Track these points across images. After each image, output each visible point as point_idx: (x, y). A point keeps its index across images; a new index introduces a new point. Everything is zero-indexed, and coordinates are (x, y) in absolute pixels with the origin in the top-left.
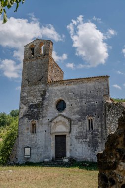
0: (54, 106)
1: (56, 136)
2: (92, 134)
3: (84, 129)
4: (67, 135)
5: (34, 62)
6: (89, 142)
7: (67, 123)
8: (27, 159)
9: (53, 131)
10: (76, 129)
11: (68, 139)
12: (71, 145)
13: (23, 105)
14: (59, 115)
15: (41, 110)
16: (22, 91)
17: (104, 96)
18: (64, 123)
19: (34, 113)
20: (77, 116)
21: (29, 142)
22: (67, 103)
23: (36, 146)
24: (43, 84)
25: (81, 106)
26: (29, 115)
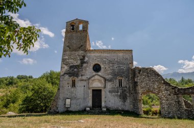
0: (91, 67)
1: (93, 90)
2: (122, 89)
3: (116, 86)
4: (103, 90)
5: (74, 34)
6: (120, 96)
7: (103, 81)
8: (67, 108)
9: (91, 86)
10: (109, 86)
11: (103, 93)
12: (105, 97)
13: (64, 65)
14: (96, 75)
15: (80, 70)
16: (64, 55)
17: (130, 63)
18: (100, 81)
19: (74, 72)
20: (110, 76)
21: (69, 94)
22: (102, 66)
23: (75, 98)
24: (82, 50)
25: (113, 70)
26: (69, 73)
